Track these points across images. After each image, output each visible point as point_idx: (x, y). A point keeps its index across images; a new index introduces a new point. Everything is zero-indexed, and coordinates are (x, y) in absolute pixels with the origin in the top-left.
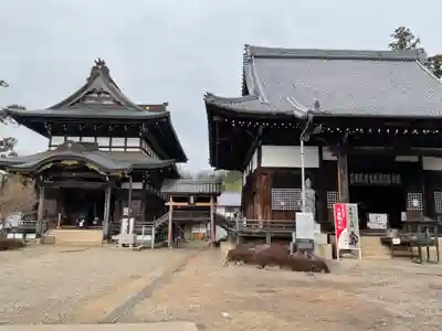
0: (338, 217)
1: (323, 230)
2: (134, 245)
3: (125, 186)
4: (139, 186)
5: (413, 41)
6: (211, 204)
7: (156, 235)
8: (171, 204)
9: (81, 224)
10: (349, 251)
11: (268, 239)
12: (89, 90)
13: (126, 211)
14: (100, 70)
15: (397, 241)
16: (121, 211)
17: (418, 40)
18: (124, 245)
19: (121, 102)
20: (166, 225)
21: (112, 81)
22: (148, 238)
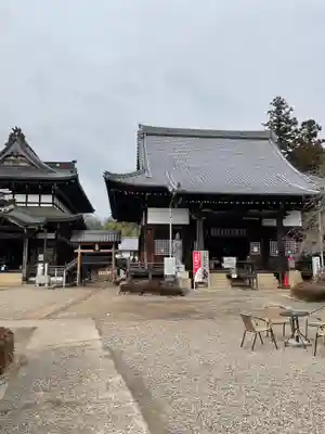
0: (196, 260)
1: (186, 269)
2: (49, 284)
3: (41, 236)
4: (52, 236)
5: (287, 110)
6: (112, 250)
7: (67, 277)
8: (79, 251)
9: (3, 269)
10: (202, 283)
11: (150, 276)
12: (7, 153)
13: (41, 257)
14: (17, 136)
15: (235, 276)
16: (36, 257)
17: (291, 109)
18: (40, 285)
19: (35, 165)
20: (75, 269)
21: (27, 146)
22: (60, 279)
